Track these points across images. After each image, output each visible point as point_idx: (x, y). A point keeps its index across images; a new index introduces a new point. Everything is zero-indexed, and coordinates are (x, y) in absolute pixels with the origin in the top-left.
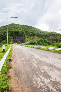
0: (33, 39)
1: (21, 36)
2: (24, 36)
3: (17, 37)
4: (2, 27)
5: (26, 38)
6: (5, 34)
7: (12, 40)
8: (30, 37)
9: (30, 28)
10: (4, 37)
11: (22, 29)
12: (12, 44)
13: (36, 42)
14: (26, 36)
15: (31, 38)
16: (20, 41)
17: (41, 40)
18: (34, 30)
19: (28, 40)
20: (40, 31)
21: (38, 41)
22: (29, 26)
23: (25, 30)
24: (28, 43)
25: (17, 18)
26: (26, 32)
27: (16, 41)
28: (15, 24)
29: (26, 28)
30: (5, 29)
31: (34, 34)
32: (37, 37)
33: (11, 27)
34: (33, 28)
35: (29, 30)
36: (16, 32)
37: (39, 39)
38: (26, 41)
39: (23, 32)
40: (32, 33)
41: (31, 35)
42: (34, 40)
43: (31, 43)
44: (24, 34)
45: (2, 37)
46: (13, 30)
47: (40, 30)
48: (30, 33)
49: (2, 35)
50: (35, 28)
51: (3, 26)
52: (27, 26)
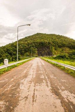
0: (63, 51)
1: (47, 47)
2: (51, 47)
3: (43, 49)
4: (26, 37)
5: (54, 50)
6: (28, 46)
7: (36, 52)
8: (58, 49)
9: (59, 37)
10: (27, 48)
11: (48, 40)
12: (36, 57)
13: (67, 55)
14: (53, 48)
15: (60, 50)
16: (46, 54)
17: (73, 53)
18: (64, 40)
19: (55, 53)
20: (73, 41)
21: (69, 54)
22: (57, 35)
23: (53, 40)
24: (55, 56)
25: (29, 25)
26: (53, 43)
27: (41, 53)
28: (41, 34)
29: (54, 38)
30: (29, 40)
31: (65, 45)
32: (68, 49)
33: (36, 37)
34: (64, 37)
35: (58, 40)
36: (42, 43)
37: (70, 51)
38: (53, 53)
39: (49, 43)
40: (61, 43)
41: (60, 47)
42: (63, 53)
43: (60, 56)
44: (51, 45)
45: (25, 49)
46: (38, 41)
47: (72, 39)
48: (59, 44)
49: (26, 47)
50: (66, 38)
51: (28, 37)
52: (56, 35)
